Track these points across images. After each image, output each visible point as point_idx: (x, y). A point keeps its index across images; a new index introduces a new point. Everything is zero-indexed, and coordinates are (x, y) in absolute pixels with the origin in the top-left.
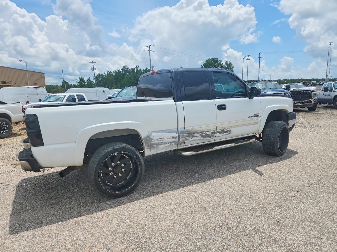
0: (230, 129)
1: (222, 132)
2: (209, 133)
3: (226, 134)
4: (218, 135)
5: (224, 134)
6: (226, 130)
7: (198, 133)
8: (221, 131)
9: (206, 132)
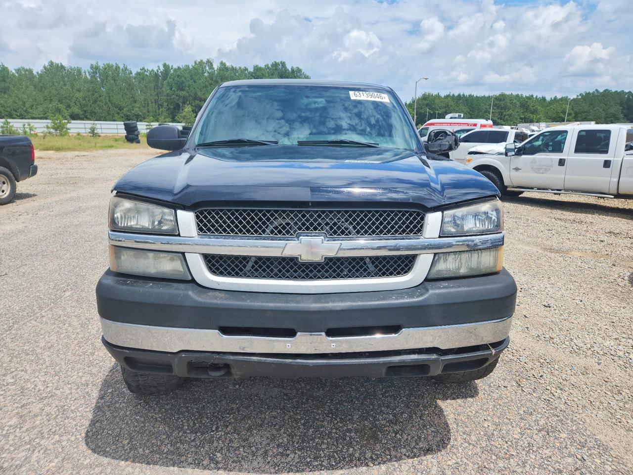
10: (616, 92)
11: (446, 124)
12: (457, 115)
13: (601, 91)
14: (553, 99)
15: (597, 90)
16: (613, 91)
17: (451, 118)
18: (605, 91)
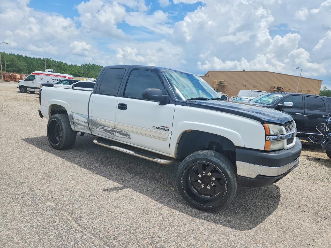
0: (129, 133)
1: (121, 133)
2: (109, 129)
3: (125, 137)
4: (117, 134)
5: (124, 136)
6: (125, 133)
7: (100, 125)
8: (119, 131)
9: (107, 128)
10: (97, 65)
11: (47, 75)
12: (52, 70)
13: (92, 64)
14: (71, 65)
15: (89, 64)
16: (96, 65)
17: (49, 72)
18: (93, 64)
